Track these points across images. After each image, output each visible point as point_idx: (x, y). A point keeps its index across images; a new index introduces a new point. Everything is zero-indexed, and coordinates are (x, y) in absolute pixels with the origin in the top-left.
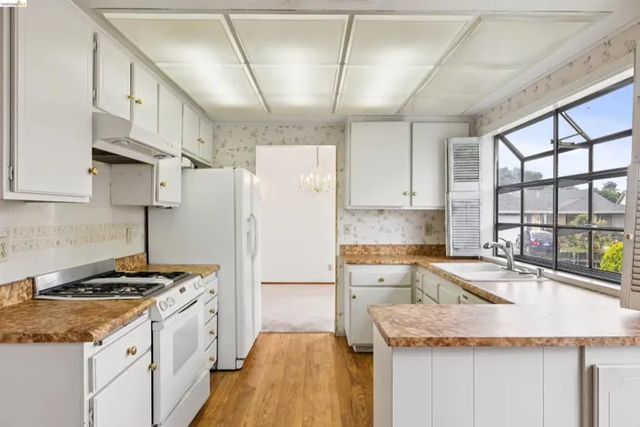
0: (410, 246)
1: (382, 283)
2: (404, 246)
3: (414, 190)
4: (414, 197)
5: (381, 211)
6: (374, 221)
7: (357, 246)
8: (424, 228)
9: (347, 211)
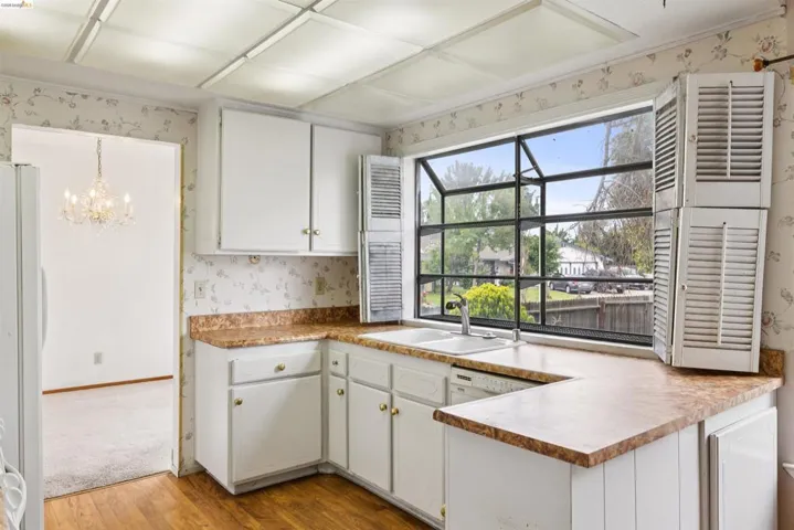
0: (297, 311)
1: (281, 374)
2: (289, 311)
3: (315, 227)
4: (315, 237)
5: (254, 259)
6: (242, 274)
7: (217, 316)
8: (314, 284)
9: (201, 258)
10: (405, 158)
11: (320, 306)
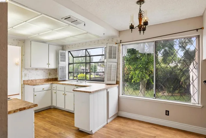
0: (45, 79)
1: (44, 90)
2: (44, 79)
3: (49, 63)
4: (49, 65)
5: (36, 69)
6: (35, 72)
7: (29, 80)
8: (49, 74)
9: (26, 69)
10: (66, 51)
11: (50, 78)
